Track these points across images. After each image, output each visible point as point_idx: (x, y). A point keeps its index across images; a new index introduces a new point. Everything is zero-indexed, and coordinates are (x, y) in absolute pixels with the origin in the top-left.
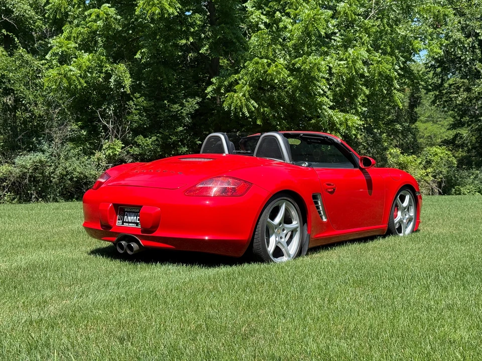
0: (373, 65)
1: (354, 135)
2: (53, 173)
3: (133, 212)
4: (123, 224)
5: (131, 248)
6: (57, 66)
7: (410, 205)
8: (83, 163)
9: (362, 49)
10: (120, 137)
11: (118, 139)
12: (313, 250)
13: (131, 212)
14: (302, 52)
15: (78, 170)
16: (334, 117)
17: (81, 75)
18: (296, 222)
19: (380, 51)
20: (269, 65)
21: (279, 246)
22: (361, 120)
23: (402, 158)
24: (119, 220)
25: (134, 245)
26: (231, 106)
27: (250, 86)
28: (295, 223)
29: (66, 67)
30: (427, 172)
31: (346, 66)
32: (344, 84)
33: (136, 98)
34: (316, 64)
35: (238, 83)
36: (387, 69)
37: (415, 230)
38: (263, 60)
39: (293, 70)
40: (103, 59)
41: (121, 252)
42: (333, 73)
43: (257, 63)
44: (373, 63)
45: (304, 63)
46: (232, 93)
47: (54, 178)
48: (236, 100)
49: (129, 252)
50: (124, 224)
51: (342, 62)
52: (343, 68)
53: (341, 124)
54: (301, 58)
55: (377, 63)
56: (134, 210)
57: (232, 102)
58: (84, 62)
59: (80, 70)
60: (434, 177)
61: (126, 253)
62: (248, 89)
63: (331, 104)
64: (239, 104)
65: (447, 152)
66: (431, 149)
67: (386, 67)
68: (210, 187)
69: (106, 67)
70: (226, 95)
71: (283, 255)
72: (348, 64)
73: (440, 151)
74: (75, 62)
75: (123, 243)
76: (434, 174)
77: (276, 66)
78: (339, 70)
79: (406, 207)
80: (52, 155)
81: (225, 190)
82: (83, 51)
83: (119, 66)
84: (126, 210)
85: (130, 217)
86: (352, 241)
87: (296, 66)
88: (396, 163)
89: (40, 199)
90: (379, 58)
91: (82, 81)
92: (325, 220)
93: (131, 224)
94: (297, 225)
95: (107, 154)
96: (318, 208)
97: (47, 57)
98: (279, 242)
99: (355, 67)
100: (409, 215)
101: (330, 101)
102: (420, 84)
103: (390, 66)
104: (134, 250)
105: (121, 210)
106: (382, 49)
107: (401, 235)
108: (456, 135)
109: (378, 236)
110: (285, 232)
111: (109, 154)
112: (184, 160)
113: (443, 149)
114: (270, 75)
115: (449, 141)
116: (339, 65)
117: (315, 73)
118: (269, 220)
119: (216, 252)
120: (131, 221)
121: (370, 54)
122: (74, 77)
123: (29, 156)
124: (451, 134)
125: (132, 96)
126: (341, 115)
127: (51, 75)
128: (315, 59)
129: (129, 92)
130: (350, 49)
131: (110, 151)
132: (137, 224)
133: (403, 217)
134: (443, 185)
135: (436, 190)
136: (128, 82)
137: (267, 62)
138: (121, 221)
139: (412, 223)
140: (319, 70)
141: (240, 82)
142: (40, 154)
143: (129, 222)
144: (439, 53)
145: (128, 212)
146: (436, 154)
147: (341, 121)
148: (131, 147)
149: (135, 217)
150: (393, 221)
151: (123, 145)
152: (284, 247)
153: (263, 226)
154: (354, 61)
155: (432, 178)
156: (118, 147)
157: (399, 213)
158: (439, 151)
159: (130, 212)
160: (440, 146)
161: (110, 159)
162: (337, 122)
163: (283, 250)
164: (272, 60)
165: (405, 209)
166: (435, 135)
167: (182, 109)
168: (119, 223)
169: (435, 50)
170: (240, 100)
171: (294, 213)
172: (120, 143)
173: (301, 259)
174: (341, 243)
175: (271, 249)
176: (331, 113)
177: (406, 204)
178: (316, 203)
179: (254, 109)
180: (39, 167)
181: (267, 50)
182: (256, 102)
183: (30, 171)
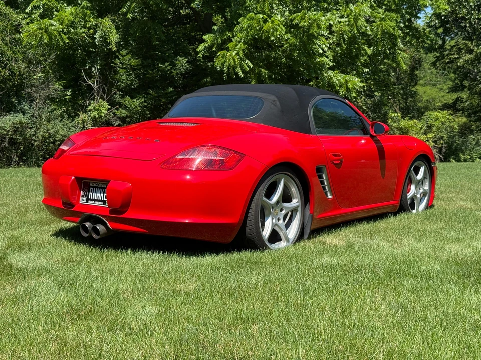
0: (376, 22)
1: (355, 98)
2: (33, 135)
3: (99, 188)
4: (87, 202)
5: (97, 232)
6: (37, 21)
7: (424, 178)
8: (66, 125)
9: (365, 5)
10: (106, 98)
11: (104, 100)
12: (316, 232)
13: (97, 188)
14: (300, 8)
15: (61, 132)
16: (334, 78)
17: (63, 30)
18: (297, 201)
19: (384, 7)
20: (265, 21)
21: (277, 229)
22: (362, 82)
23: (404, 123)
24: (83, 197)
25: (100, 227)
26: (224, 66)
27: (244, 44)
28: (295, 202)
29: (47, 22)
30: (428, 138)
31: (347, 23)
32: (344, 44)
33: (122, 56)
34: (315, 20)
35: (232, 41)
36: (390, 27)
37: (430, 206)
38: (258, 15)
39: (290, 27)
40: (87, 13)
41: (85, 235)
42: (333, 32)
43: (252, 19)
44: (376, 21)
45: (302, 19)
46: (225, 52)
47: (35, 141)
48: (230, 60)
49: (94, 236)
50: (89, 202)
51: (343, 20)
52: (344, 26)
53: (340, 87)
54: (299, 14)
55: (380, 21)
56: (100, 186)
57: (225, 62)
58: (66, 16)
59: (61, 24)
60: (435, 142)
61: (91, 237)
62: (243, 47)
63: (331, 64)
64: (233, 64)
65: (448, 117)
66: (432, 114)
67: (390, 25)
68: (192, 159)
69: (90, 21)
70: (218, 54)
71: (280, 240)
72: (349, 21)
73: (442, 116)
74: (56, 16)
75: (88, 225)
76: (436, 139)
77: (273, 22)
78: (340, 28)
79: (421, 180)
80: (33, 116)
81: (210, 162)
82: (65, 5)
83: (104, 21)
84: (91, 185)
85: (95, 194)
86: (360, 221)
87: (293, 23)
88: (397, 128)
89: (21, 163)
90: (383, 15)
91: (65, 37)
92: (330, 197)
93: (97, 203)
94: (297, 204)
95: (92, 116)
96: (322, 183)
97: (27, 11)
98: (276, 225)
99: (356, 26)
100: (424, 190)
101: (330, 61)
102: (426, 43)
103: (393, 24)
104: (101, 233)
105: (85, 185)
106: (386, 5)
107: (414, 212)
108: (457, 100)
109: (389, 213)
110: (283, 212)
111: (95, 117)
112: (164, 125)
113: (444, 114)
114: (266, 32)
115: (449, 105)
116: (340, 23)
117: (314, 30)
118: (264, 199)
119: (200, 238)
120: (97, 199)
121: (373, 10)
122: (55, 33)
123: (8, 118)
124: (451, 98)
125: (117, 54)
126: (341, 77)
127: (30, 30)
128: (315, 15)
129: (115, 49)
130: (351, 5)
131: (95, 113)
132: (104, 202)
133: (417, 191)
134: (444, 150)
135: (437, 157)
136: (114, 38)
137: (262, 18)
138: (85, 199)
139: (426, 198)
140: (319, 27)
141: (234, 40)
142: (21, 115)
143: (94, 200)
144: (446, 10)
145: (93, 187)
146: (438, 119)
147: (340, 83)
148: (117, 109)
149: (102, 195)
150: (406, 197)
151: (109, 107)
152: (281, 230)
153: (257, 206)
154: (356, 19)
155: (433, 144)
156: (104, 109)
157: (413, 188)
158: (440, 115)
160: (441, 110)
161: (95, 121)
162: (336, 84)
163: (281, 234)
164: (268, 16)
165: (419, 182)
166: (434, 100)
167: (171, 69)
168: (82, 201)
169: (441, 7)
170: (234, 60)
171: (294, 190)
172: (106, 104)
173: (301, 244)
174: (347, 223)
175: (266, 233)
176: (331, 74)
177: (420, 176)
178: (321, 177)
179: (248, 69)
180: (18, 129)
181: (263, 6)
182: (251, 62)
183: (10, 133)
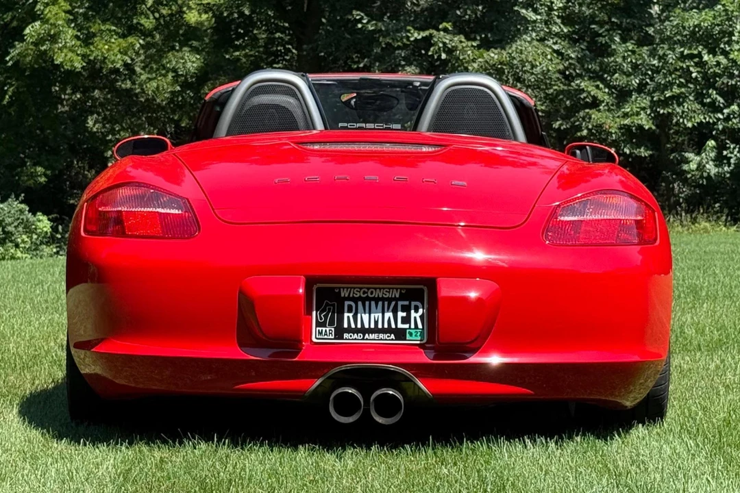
3: (377, 300)
4: (338, 337)
13: (369, 299)
24: (320, 324)
25: (398, 395)
41: (343, 419)
49: (377, 418)
50: (346, 336)
56: (378, 294)
75: (354, 391)
84: (344, 294)
85: (366, 317)
93: (373, 335)
104: (402, 409)
105: (326, 295)
120: (373, 326)
132: (401, 333)
143: (364, 331)
145: (355, 300)
149: (389, 315)
159: (363, 300)
168: (320, 334)
